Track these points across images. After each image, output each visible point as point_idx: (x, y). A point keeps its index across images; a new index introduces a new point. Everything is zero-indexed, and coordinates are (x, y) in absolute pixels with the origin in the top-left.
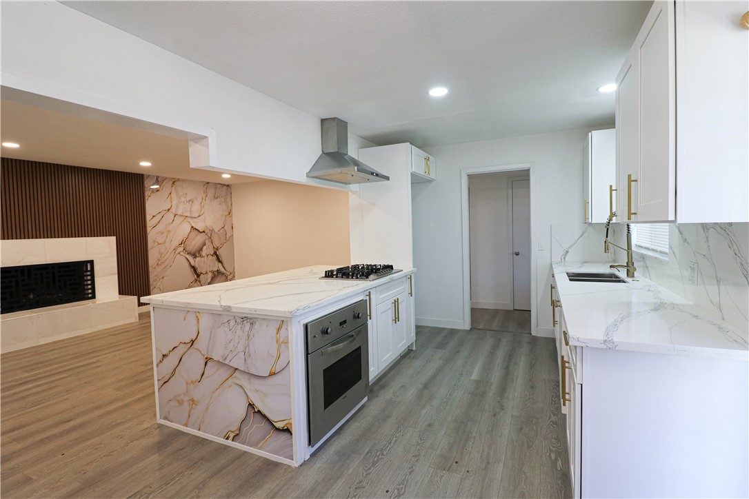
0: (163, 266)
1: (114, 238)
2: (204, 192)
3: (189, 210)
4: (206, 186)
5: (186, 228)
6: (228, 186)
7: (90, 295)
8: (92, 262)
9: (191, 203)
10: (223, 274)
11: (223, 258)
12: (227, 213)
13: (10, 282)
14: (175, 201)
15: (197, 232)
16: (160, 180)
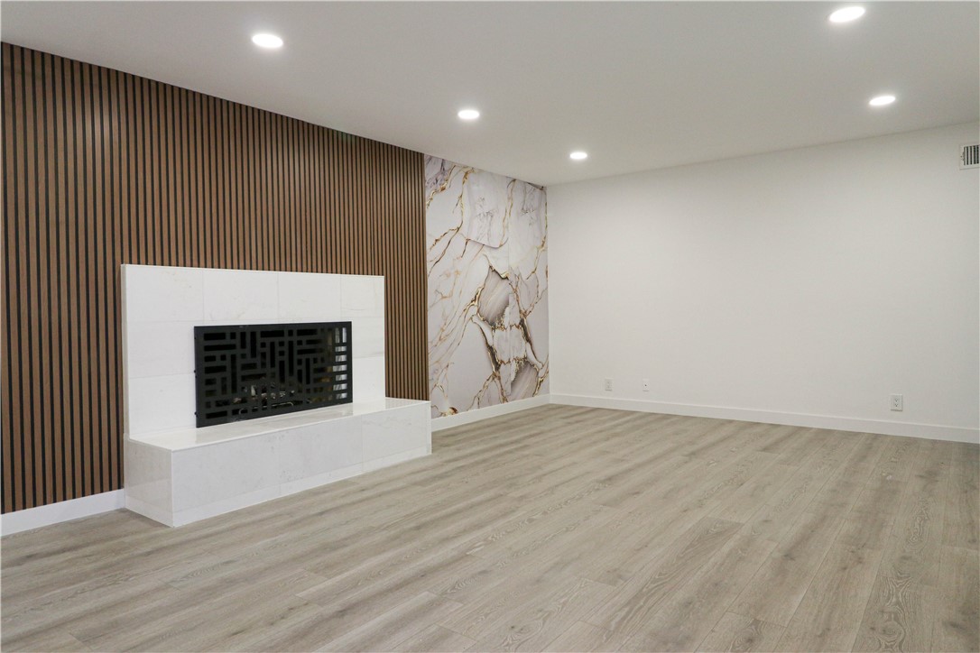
0: (449, 341)
1: (381, 282)
2: (509, 198)
3: (486, 231)
4: (511, 186)
5: (482, 268)
6: (542, 188)
7: (344, 395)
8: (348, 325)
9: (489, 217)
12: (540, 244)
13: (223, 358)
14: (466, 217)
15: (497, 278)
16: (446, 167)
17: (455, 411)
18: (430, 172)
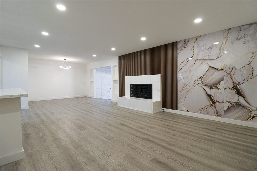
0: (186, 91)
1: (160, 76)
3: (208, 54)
4: (227, 32)
7: (151, 98)
8: (152, 85)
9: (210, 49)
10: (244, 106)
11: (246, 92)
15: (214, 70)
16: (186, 41)
17: (188, 111)
18: (179, 46)
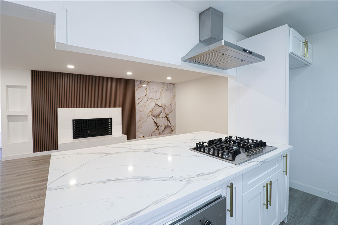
0: (142, 122)
1: (120, 109)
2: (162, 87)
3: (155, 95)
4: (163, 85)
5: (153, 104)
6: (174, 84)
7: (110, 133)
8: (111, 119)
9: (156, 92)
10: (170, 127)
11: (170, 119)
12: (173, 97)
13: (79, 126)
14: (148, 92)
15: (158, 106)
16: (142, 82)
17: (144, 137)
18: (137, 84)
